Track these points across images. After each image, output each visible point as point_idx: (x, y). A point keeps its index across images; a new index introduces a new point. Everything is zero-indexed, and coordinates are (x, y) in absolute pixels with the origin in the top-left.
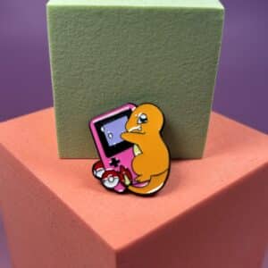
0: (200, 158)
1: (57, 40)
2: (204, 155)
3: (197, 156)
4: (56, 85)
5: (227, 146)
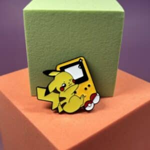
0: (112, 97)
1: (29, 29)
2: (114, 95)
3: (110, 95)
5: (127, 90)
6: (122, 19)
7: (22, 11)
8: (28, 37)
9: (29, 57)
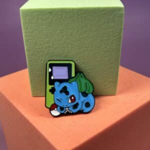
1: (27, 29)
4: (28, 55)
6: (122, 14)
7: (19, 11)
8: (26, 36)
9: (28, 57)
